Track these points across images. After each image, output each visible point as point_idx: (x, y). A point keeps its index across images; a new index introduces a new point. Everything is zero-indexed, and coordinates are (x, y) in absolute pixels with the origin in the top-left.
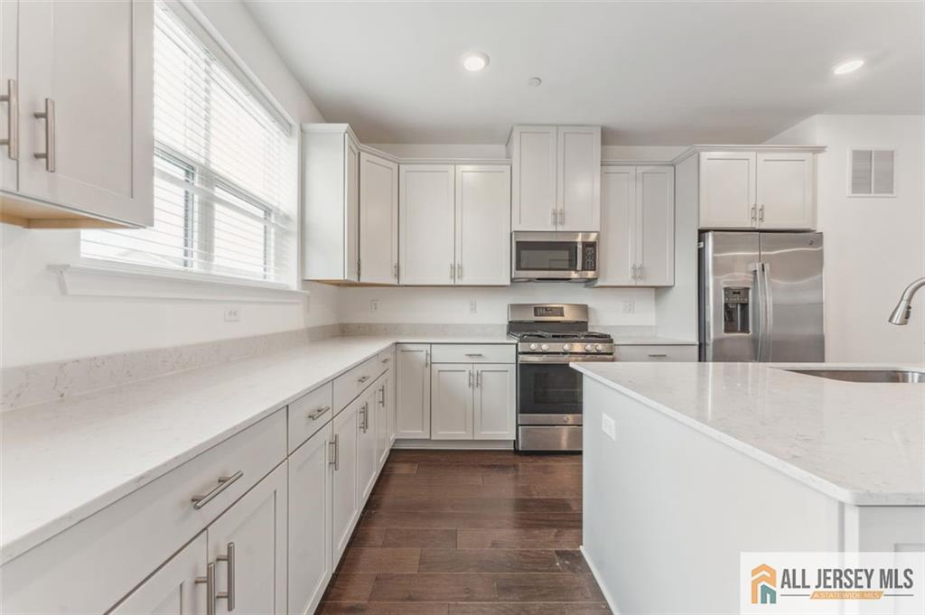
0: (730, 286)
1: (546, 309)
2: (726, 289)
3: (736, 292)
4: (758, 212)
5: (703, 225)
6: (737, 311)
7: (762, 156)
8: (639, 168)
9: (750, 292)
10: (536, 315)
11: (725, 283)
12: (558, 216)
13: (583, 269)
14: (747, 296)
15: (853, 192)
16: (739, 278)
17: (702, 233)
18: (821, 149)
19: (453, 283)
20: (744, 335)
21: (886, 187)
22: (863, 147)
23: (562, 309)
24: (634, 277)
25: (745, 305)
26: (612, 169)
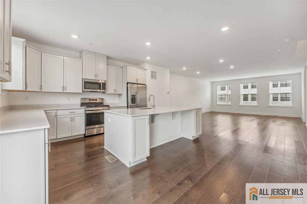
0: (132, 94)
1: (92, 99)
3: (133, 96)
4: (137, 80)
5: (128, 82)
6: (134, 100)
8: (115, 67)
9: (136, 96)
10: (89, 101)
13: (102, 90)
14: (135, 96)
15: (151, 78)
19: (63, 92)
20: (135, 104)
21: (155, 78)
22: (152, 70)
23: (96, 99)
24: (114, 92)
25: (135, 98)
26: (109, 66)
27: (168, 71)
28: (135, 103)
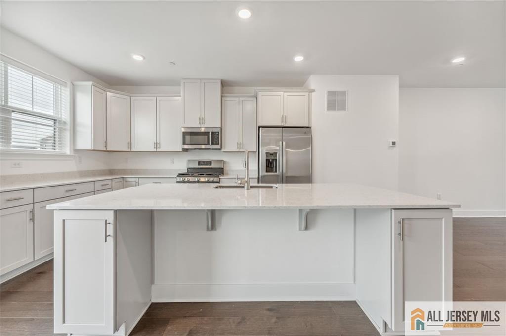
0: (268, 152)
1: (204, 162)
2: (267, 153)
3: (271, 155)
4: (284, 118)
5: (260, 125)
6: (271, 164)
7: (286, 94)
8: (240, 98)
9: (278, 154)
10: (199, 165)
11: (266, 150)
12: (201, 120)
13: (212, 144)
14: (276, 156)
15: (328, 110)
16: (272, 148)
17: (259, 127)
18: (313, 91)
19: (155, 150)
20: (275, 173)
21: (343, 107)
22: (333, 89)
23: (211, 162)
24: (238, 148)
25: (276, 160)
26: (228, 99)
27: (395, 82)
28: (276, 171)
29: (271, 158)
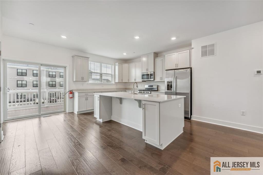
3: (170, 82)
4: (177, 65)
9: (172, 82)
11: (167, 80)
12: (147, 70)
16: (170, 79)
18: (192, 48)
19: (134, 82)
22: (205, 45)
23: (153, 86)
26: (157, 59)
28: (171, 90)
29: (170, 84)
